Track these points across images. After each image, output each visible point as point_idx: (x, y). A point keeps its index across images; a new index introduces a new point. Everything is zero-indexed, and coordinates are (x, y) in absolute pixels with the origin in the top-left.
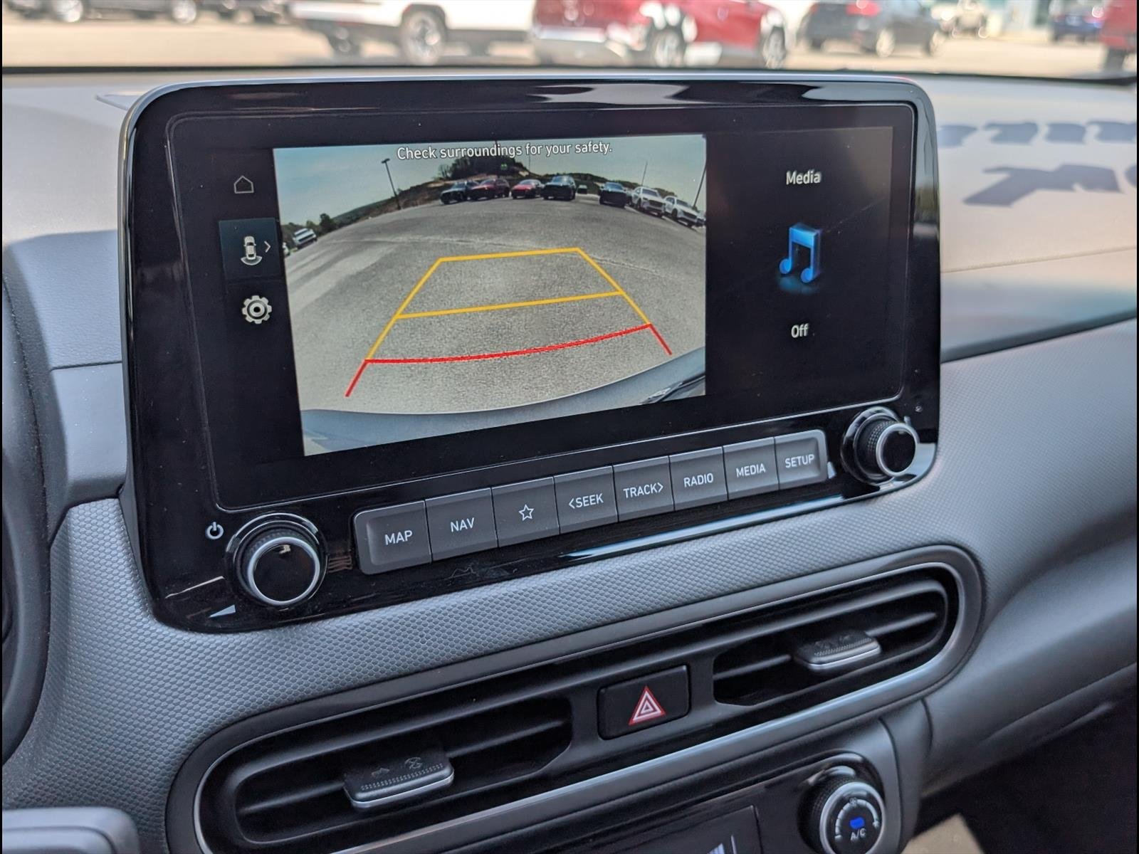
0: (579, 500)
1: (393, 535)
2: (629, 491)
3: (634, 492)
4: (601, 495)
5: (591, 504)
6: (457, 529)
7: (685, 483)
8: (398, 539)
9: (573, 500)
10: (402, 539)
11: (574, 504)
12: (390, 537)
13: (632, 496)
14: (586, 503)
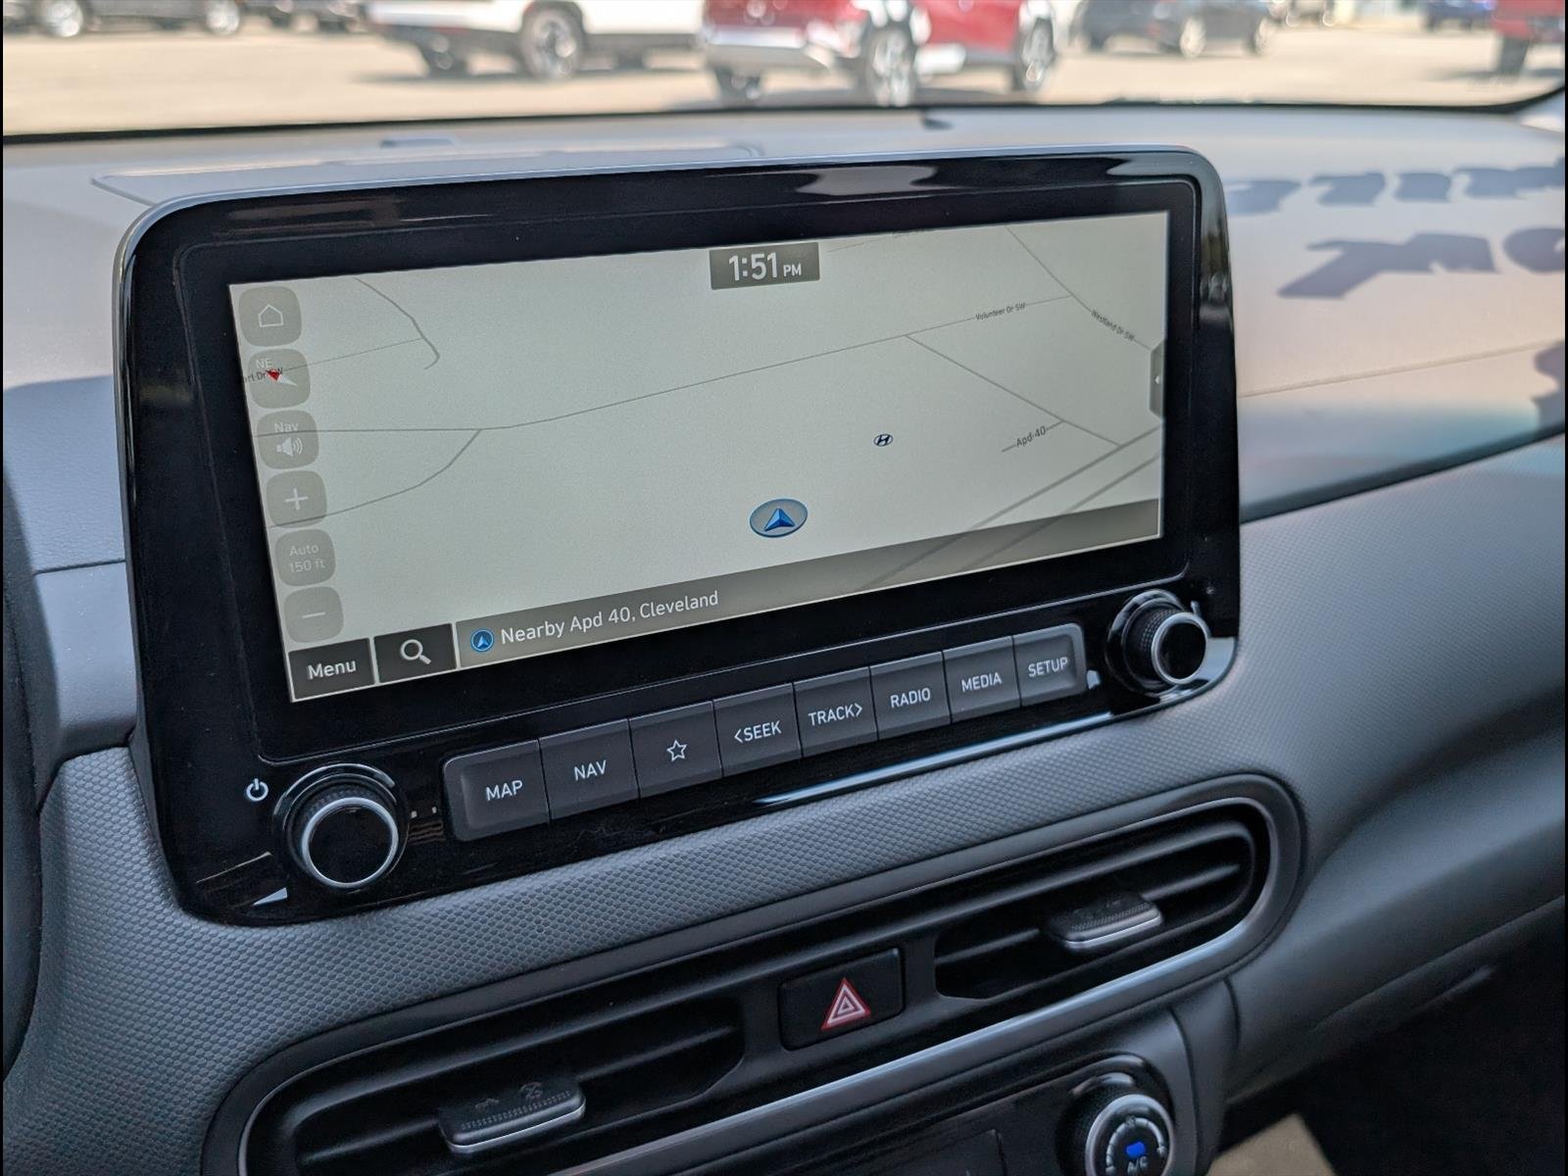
0: (748, 731)
1: (497, 788)
2: (816, 717)
3: (823, 717)
4: (778, 723)
5: (765, 735)
6: (584, 776)
7: (893, 702)
8: (504, 793)
9: (739, 731)
10: (509, 792)
11: (742, 736)
12: (492, 791)
13: (820, 722)
14: (758, 734)
